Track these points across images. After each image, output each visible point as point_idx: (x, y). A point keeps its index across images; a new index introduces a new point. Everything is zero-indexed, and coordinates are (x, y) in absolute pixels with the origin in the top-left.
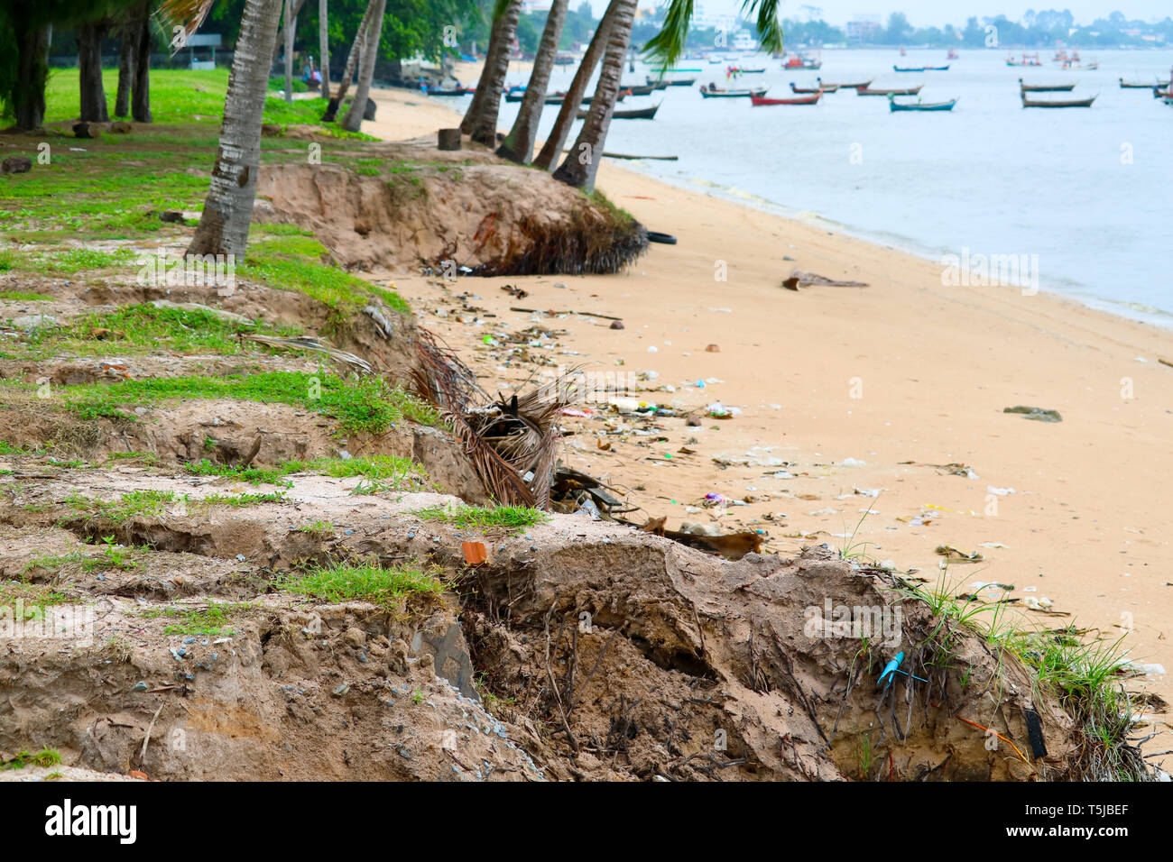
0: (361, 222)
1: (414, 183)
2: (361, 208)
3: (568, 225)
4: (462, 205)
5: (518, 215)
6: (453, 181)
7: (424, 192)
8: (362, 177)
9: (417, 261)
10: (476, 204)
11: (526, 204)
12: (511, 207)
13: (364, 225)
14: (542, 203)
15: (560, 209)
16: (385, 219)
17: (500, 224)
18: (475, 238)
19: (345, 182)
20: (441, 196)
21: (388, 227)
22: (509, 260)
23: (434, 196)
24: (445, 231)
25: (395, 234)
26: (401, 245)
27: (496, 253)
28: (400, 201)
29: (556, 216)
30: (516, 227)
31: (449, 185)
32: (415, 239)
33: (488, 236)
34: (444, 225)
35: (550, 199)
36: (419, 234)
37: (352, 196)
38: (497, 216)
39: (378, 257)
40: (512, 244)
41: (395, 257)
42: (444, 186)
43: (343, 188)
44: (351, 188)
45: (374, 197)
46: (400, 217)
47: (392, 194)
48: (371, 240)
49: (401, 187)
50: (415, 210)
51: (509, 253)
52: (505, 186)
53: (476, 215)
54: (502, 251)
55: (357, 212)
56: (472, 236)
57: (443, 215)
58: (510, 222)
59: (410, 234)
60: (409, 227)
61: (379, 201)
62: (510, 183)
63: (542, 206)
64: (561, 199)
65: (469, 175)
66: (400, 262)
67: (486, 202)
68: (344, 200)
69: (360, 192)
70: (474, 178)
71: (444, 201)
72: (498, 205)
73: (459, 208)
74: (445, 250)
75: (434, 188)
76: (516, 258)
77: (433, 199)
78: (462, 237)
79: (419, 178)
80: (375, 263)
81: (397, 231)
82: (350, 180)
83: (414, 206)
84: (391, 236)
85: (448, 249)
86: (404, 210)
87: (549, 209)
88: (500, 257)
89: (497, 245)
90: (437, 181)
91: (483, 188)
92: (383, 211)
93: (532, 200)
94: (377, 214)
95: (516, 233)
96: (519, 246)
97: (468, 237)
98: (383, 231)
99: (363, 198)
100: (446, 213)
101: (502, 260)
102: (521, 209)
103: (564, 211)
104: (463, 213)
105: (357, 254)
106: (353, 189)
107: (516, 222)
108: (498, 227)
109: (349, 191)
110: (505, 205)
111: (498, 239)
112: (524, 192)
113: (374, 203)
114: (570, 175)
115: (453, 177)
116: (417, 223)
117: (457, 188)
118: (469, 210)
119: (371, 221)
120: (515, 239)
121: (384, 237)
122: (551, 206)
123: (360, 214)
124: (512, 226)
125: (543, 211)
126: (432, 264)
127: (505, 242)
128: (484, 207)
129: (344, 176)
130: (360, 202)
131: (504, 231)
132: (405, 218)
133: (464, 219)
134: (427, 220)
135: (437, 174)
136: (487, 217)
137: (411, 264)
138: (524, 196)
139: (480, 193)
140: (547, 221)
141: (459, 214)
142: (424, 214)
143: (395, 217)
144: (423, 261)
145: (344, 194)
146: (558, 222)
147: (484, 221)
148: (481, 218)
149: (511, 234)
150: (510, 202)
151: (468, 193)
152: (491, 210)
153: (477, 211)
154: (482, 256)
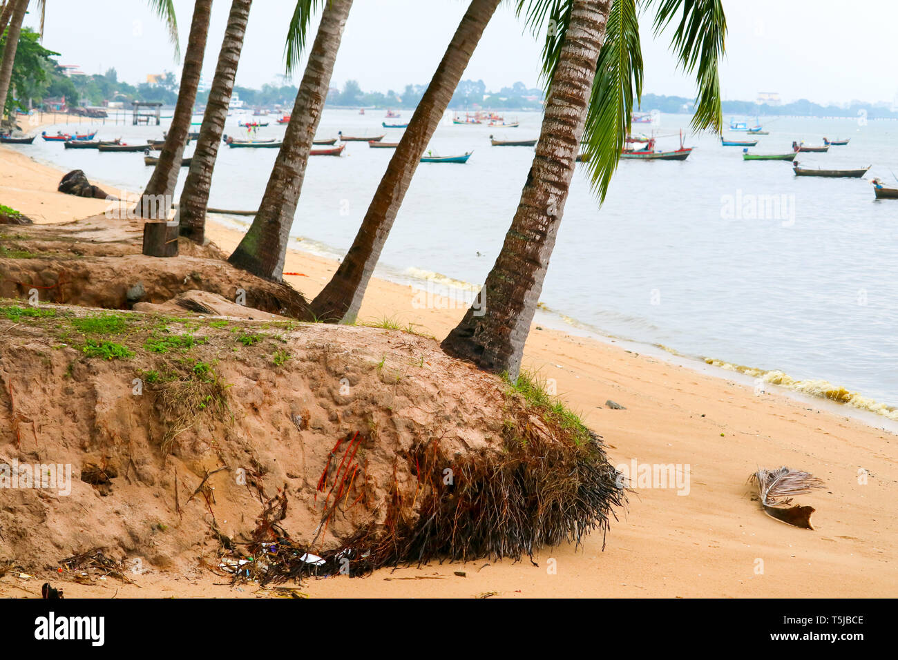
0: (94, 457)
1: (200, 375)
2: (94, 431)
3: (501, 457)
4: (292, 416)
5: (406, 439)
6: (272, 366)
7: (218, 392)
8: (94, 362)
9: (214, 543)
10: (318, 414)
11: (421, 415)
12: (392, 423)
13: (101, 466)
14: (448, 412)
15: (483, 425)
16: (144, 453)
17: (370, 456)
18: (321, 487)
19: (59, 371)
20: (251, 398)
21: (151, 469)
22: (394, 534)
23: (237, 400)
24: (262, 472)
25: (165, 485)
26: (178, 510)
27: (365, 519)
28: (174, 413)
29: (476, 439)
30: (402, 463)
31: (264, 374)
32: (205, 492)
33: (346, 482)
34: (261, 461)
35: (460, 401)
36: (215, 482)
37: (76, 404)
38: (362, 440)
39: (135, 539)
40: (395, 500)
41: (169, 538)
42: (256, 377)
43: (57, 385)
44: (71, 384)
45: (119, 407)
46: (175, 448)
47: (158, 399)
48: (116, 500)
49: (176, 384)
50: (205, 433)
51: (390, 518)
52: (374, 377)
53: (318, 436)
54: (376, 513)
55: (86, 438)
56: (314, 482)
57: (257, 440)
58: (390, 452)
59: (194, 482)
60: (192, 469)
61: (130, 410)
62: (385, 371)
63: (448, 419)
64: (480, 401)
65: (302, 354)
66: (181, 547)
67: (339, 411)
68: (58, 411)
69: (93, 395)
70: (311, 359)
71: (255, 409)
72: (365, 416)
73: (286, 423)
74: (265, 514)
75: (235, 381)
76: (404, 529)
77: (236, 406)
78: (295, 484)
79: (206, 362)
80: (129, 551)
81: (169, 478)
82: (71, 369)
83: (202, 423)
84: (157, 488)
85: (270, 511)
86: (183, 434)
87: (463, 424)
88: (373, 526)
89: (365, 500)
90: (240, 366)
91: (331, 381)
92: (139, 435)
93: (430, 407)
94: (126, 441)
95: (402, 476)
96: (410, 502)
97: (307, 485)
98: (140, 477)
99: (97, 408)
100: (261, 434)
101: (379, 532)
102: (410, 428)
103: (490, 428)
104: (293, 433)
105: (91, 534)
106: (79, 388)
107: (401, 453)
108: (366, 463)
109: (67, 391)
110: (378, 418)
111: (367, 487)
112: (413, 391)
113: (120, 418)
114: (480, 349)
115: (271, 358)
116: (208, 459)
117: (281, 380)
118: (304, 426)
119: (115, 454)
120: (402, 487)
121: (144, 492)
122: (466, 417)
123: (93, 441)
124: (394, 462)
125: (452, 427)
126: (243, 548)
127: (382, 494)
128: (335, 420)
129: (57, 357)
130: (92, 418)
131: (378, 472)
132: (186, 451)
133: (296, 445)
134: (227, 451)
135: (239, 351)
136: (340, 441)
137: (205, 551)
138: (413, 400)
139: (324, 390)
140: (462, 450)
141: (286, 433)
142: (221, 440)
143: (164, 446)
144: (226, 542)
145: (57, 397)
146: (483, 452)
147: (336, 450)
148: (330, 443)
149: (394, 477)
150: (389, 412)
151: (301, 391)
152: (351, 426)
153: (322, 430)
154: (338, 525)
